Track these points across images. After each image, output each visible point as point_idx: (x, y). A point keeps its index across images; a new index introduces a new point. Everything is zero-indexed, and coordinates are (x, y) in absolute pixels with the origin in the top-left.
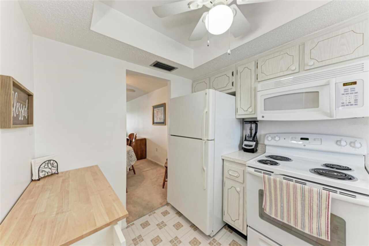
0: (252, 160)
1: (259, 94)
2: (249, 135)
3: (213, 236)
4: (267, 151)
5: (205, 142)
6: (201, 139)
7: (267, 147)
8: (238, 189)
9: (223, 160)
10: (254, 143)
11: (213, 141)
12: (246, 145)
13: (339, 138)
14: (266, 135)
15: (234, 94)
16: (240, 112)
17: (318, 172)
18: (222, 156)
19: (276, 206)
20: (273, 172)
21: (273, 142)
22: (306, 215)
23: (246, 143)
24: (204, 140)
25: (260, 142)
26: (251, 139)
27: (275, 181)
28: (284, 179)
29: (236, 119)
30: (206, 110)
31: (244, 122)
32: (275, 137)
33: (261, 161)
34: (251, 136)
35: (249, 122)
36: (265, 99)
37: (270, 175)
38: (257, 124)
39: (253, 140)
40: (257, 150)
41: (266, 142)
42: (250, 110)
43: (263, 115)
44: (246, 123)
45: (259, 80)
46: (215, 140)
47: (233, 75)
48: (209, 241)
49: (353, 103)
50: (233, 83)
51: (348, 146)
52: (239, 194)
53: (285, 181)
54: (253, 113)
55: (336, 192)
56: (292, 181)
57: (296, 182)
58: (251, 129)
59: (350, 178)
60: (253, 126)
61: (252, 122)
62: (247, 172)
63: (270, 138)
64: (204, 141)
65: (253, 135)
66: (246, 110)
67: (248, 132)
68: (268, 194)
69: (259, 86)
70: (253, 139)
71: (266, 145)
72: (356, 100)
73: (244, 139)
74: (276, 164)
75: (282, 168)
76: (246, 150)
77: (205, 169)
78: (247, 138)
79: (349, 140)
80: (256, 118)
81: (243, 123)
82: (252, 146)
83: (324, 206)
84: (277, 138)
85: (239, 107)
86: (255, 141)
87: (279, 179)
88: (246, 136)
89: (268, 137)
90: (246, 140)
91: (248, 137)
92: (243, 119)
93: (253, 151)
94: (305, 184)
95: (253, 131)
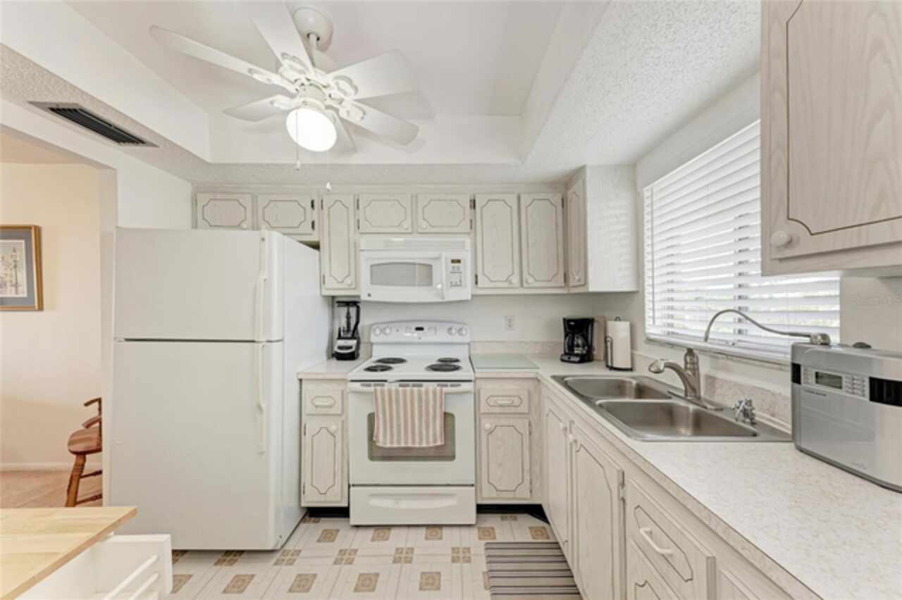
0: (356, 370)
1: (363, 256)
2: (344, 328)
3: (282, 547)
4: (374, 354)
5: (263, 346)
6: (253, 341)
7: (375, 347)
8: (333, 428)
9: (301, 380)
10: (353, 343)
11: (280, 343)
12: (340, 348)
13: (449, 325)
14: (371, 326)
15: (316, 246)
16: (330, 283)
17: (434, 368)
18: (298, 374)
19: (391, 427)
20: (386, 381)
21: (382, 338)
22: (424, 424)
23: (342, 343)
24: (258, 342)
25: (363, 340)
26: (349, 335)
27: (390, 391)
28: (400, 386)
29: (321, 298)
30: (264, 276)
31: (337, 302)
32: (385, 329)
33: (369, 369)
34: (348, 330)
35: (344, 304)
36: (372, 266)
37: (383, 385)
38: (358, 307)
39: (353, 338)
40: (358, 355)
41: (373, 339)
42: (348, 281)
43: (369, 292)
44: (339, 306)
45: (362, 230)
46: (286, 340)
47: (313, 206)
48: (274, 561)
49: (458, 283)
50: (313, 223)
51: (457, 335)
52: (334, 436)
53: (401, 388)
54: (353, 286)
55: (446, 386)
56: (408, 386)
57: (414, 386)
58: (348, 317)
59: (457, 368)
60: (353, 310)
61: (351, 304)
62: (348, 390)
63: (378, 332)
64: (261, 345)
65: (352, 327)
66: (340, 280)
67: (343, 323)
68: (381, 416)
69: (364, 242)
70: (353, 335)
71: (372, 344)
72: (460, 281)
73: (337, 336)
74: (389, 369)
75: (397, 372)
76: (340, 357)
77: (263, 406)
78: (342, 334)
79: (458, 326)
80: (359, 297)
81: (333, 306)
82: (351, 347)
83: (438, 404)
84: (388, 331)
85: (326, 271)
86: (355, 338)
87: (394, 387)
88: (340, 329)
89: (375, 330)
90: (340, 338)
91: (344, 331)
92: (333, 297)
93: (352, 356)
94: (421, 386)
95: (352, 320)
